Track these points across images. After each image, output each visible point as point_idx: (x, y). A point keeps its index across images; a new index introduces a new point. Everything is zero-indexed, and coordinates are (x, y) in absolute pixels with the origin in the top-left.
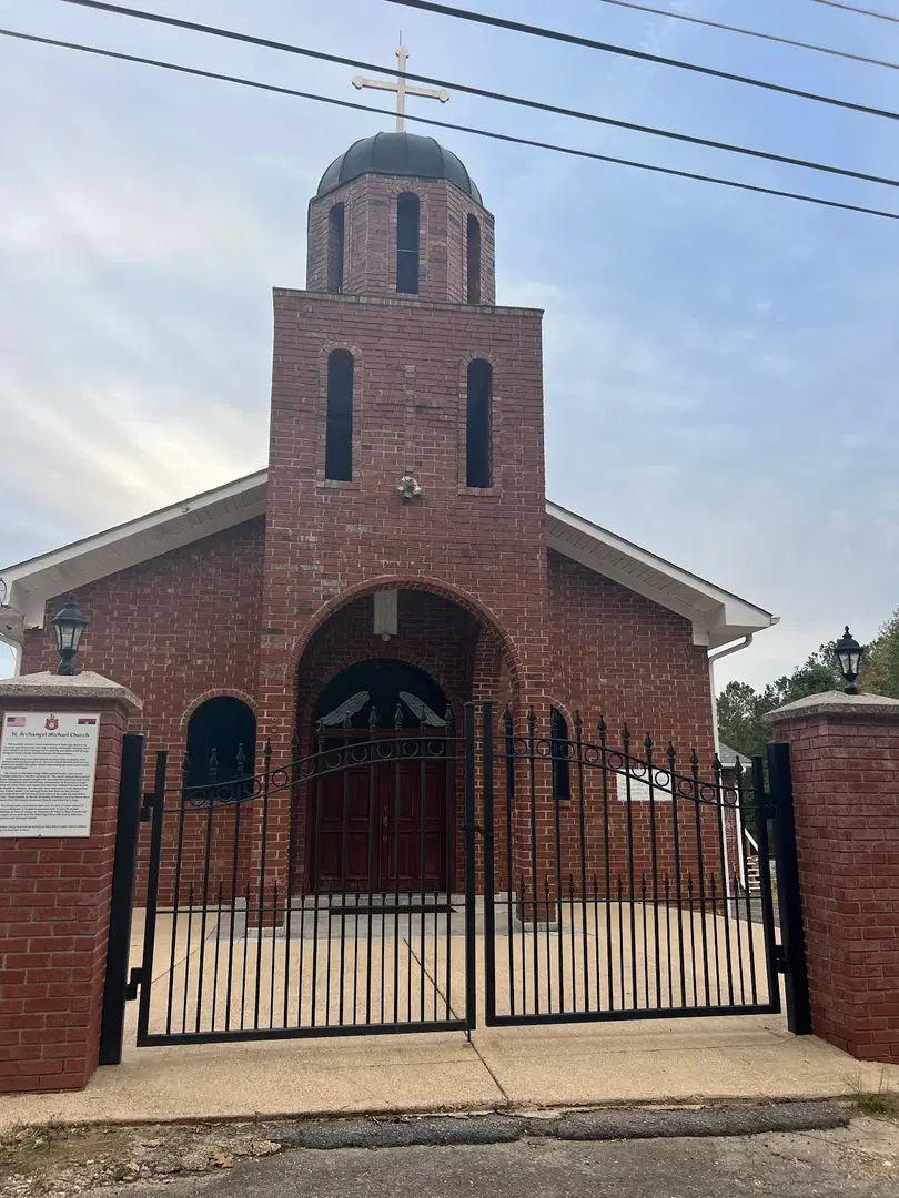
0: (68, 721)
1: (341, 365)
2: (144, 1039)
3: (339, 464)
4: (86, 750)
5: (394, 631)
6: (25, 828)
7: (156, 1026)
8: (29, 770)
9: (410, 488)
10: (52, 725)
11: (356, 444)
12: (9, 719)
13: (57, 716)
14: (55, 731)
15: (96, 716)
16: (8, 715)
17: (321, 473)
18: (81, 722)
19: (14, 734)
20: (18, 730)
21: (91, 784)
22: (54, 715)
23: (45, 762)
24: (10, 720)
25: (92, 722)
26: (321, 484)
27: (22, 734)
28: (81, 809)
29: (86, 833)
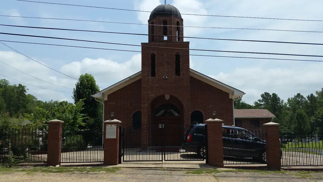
0: (113, 125)
1: (153, 56)
2: (124, 161)
3: (153, 74)
5: (169, 98)
7: (125, 160)
9: (165, 77)
10: (111, 126)
11: (156, 70)
17: (150, 76)
26: (150, 78)
29: (116, 138)
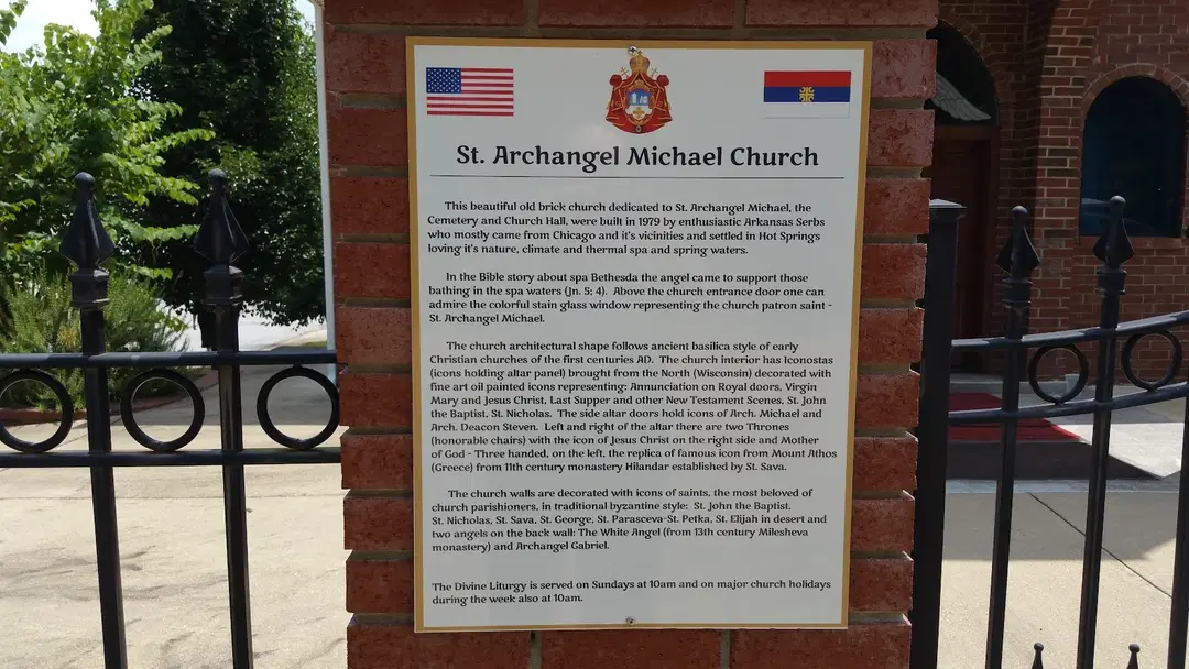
0: (717, 83)
4: (807, 229)
6: (557, 591)
8: (559, 327)
12: (433, 74)
13: (663, 59)
14: (661, 139)
15: (850, 59)
16: (427, 55)
18: (781, 88)
19: (468, 155)
20: (485, 132)
21: (838, 391)
22: (647, 53)
23: (624, 291)
24: (443, 80)
25: (832, 88)
27: (503, 155)
28: (798, 507)
29: (826, 610)
